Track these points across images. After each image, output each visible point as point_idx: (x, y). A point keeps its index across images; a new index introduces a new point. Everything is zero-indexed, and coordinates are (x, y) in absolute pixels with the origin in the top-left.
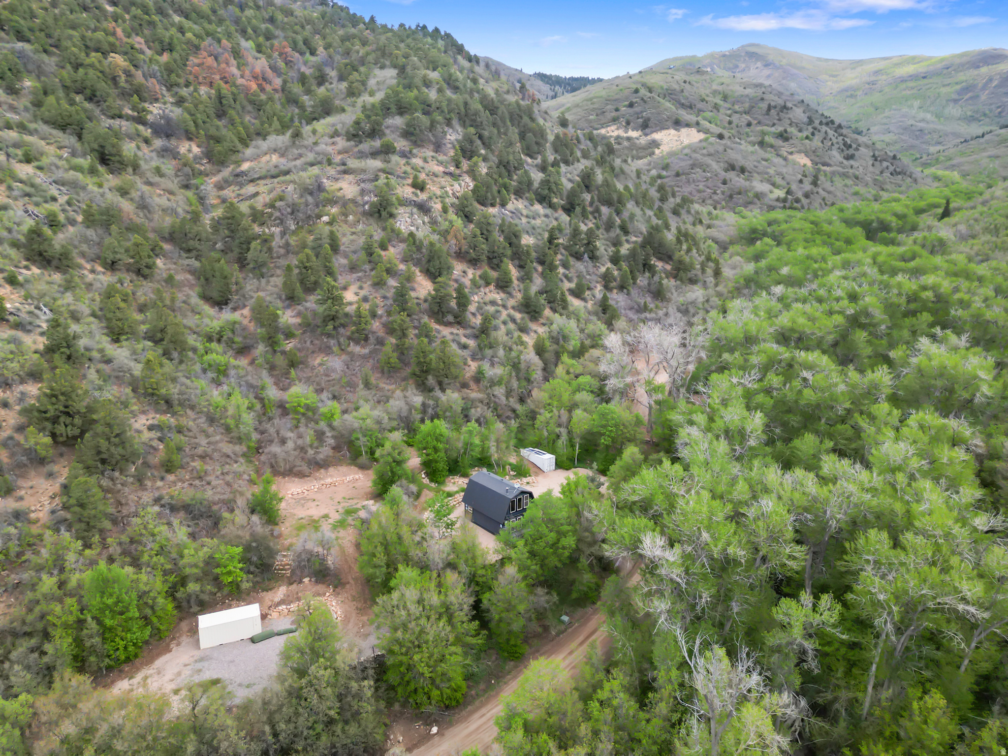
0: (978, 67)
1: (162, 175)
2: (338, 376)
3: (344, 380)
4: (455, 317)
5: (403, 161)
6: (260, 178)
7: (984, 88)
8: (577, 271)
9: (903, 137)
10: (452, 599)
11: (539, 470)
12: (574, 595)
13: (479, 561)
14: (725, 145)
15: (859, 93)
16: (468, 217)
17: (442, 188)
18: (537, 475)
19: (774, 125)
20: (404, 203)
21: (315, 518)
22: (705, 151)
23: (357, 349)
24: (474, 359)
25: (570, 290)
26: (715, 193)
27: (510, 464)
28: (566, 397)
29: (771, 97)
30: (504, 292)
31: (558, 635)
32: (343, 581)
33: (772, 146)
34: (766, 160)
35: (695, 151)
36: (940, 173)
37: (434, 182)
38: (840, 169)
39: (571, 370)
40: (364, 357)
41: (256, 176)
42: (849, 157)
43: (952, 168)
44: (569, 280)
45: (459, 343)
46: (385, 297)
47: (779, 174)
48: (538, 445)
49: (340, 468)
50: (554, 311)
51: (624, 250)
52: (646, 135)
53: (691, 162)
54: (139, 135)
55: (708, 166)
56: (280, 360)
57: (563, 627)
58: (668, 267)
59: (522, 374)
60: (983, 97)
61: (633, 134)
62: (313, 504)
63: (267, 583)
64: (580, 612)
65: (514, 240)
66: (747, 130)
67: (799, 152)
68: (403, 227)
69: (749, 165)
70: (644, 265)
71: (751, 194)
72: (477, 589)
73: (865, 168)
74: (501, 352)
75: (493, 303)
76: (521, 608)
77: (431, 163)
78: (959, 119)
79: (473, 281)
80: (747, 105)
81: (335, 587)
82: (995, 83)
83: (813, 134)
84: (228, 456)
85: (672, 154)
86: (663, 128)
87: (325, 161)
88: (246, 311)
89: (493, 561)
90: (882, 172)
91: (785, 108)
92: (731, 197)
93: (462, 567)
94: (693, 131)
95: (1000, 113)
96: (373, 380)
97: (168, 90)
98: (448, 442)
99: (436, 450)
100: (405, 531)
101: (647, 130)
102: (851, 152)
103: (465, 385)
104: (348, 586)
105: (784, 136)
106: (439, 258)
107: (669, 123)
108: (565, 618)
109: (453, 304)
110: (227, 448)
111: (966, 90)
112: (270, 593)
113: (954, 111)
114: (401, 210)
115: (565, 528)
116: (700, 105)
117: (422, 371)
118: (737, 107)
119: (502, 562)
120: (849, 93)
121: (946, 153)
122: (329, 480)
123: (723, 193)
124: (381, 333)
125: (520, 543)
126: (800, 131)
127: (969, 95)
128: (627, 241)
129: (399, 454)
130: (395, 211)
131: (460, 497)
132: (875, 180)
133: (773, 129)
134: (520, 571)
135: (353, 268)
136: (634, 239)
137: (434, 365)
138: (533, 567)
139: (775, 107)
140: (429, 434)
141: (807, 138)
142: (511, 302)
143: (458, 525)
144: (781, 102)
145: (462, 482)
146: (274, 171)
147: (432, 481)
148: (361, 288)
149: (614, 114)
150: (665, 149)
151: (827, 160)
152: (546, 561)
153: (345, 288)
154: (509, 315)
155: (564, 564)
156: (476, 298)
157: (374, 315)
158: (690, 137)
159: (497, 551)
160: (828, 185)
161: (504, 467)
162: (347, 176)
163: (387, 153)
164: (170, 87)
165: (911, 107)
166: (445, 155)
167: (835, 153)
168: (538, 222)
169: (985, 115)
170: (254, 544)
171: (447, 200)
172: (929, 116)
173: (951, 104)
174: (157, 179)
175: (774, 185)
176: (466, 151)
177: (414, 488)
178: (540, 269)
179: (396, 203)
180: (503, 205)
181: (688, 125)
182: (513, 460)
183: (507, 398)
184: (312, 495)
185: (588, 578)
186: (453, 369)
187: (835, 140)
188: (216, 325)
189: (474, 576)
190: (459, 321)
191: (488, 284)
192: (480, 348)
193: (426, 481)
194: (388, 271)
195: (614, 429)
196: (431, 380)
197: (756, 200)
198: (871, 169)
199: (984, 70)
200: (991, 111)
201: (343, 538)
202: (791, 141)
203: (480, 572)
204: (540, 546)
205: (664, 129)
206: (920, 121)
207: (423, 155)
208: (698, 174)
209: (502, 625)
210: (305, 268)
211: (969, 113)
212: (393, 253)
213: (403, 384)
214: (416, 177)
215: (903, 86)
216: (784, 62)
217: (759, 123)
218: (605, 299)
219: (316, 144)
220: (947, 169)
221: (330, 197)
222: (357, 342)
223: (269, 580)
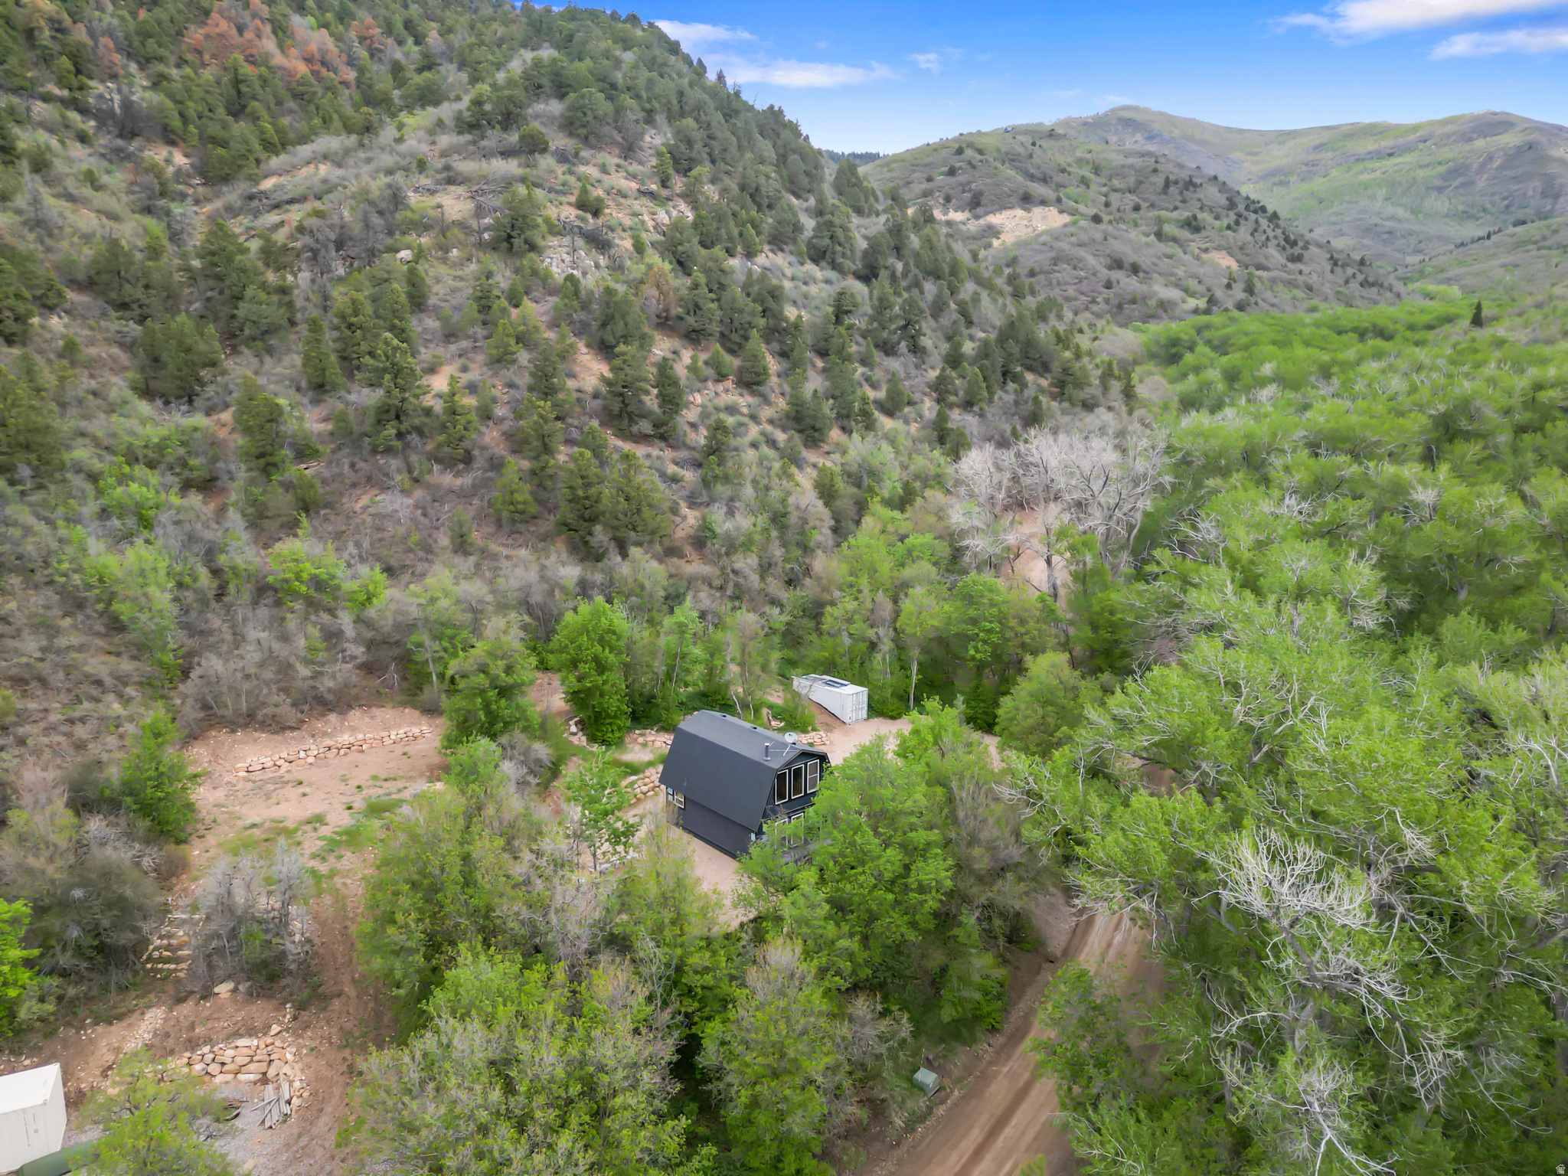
0: (1471, 140)
1: (97, 187)
2: (401, 530)
3: (415, 538)
4: (656, 426)
5: (560, 169)
6: (291, 202)
7: (1483, 166)
8: (887, 371)
9: (1365, 241)
10: (605, 1051)
11: (833, 720)
12: (947, 1014)
13: (695, 929)
14: (1105, 232)
15: (1293, 179)
16: (682, 264)
17: (636, 215)
18: (829, 729)
19: (1176, 208)
20: (557, 229)
21: (290, 824)
22: (1074, 239)
23: (448, 479)
24: (692, 504)
25: (875, 402)
26: (1094, 301)
27: (770, 707)
28: (885, 568)
29: (1170, 167)
30: (753, 393)
31: (910, 1128)
32: (327, 988)
33: (1175, 240)
34: (1170, 257)
35: (1057, 239)
36: (1431, 288)
37: (619, 205)
38: (1284, 275)
39: (890, 528)
40: (464, 495)
41: (286, 197)
42: (1298, 259)
43: (1448, 281)
44: (874, 386)
45: (663, 475)
46: (511, 385)
47: (1193, 276)
48: (831, 668)
49: (376, 711)
50: (847, 430)
51: (968, 348)
52: (977, 217)
53: (1053, 254)
54: (67, 127)
55: (1080, 260)
56: (280, 501)
57: (922, 1103)
58: (1045, 383)
59: (792, 536)
60: (1481, 183)
61: (957, 216)
62: (292, 792)
63: (113, 997)
64: (961, 1057)
65: (771, 303)
66: (1135, 215)
67: (1218, 248)
68: (554, 269)
69: (1144, 261)
70: (1004, 374)
71: (1153, 303)
72: (691, 1006)
73: (1321, 275)
74: (748, 491)
75: (732, 410)
76: (816, 1067)
77: (614, 175)
78: (1447, 216)
79: (693, 369)
80: (1132, 180)
81: (301, 1007)
82: (1497, 163)
83: (1237, 223)
84: (99, 683)
85: (1020, 244)
86: (1004, 207)
87: (414, 165)
88: (226, 416)
89: (735, 925)
90: (1347, 282)
91: (1190, 184)
92: (1120, 307)
93: (646, 947)
94: (1052, 211)
95: (1507, 207)
96: (476, 536)
97: (142, 68)
98: (629, 650)
99: (601, 667)
100: (486, 847)
101: (980, 211)
102: (1297, 250)
103: (672, 552)
104: (336, 1004)
105: (1192, 225)
106: (623, 317)
107: (1014, 200)
108: (927, 1077)
109: (651, 401)
110: (97, 665)
111: (1456, 172)
112: (117, 1028)
113: (1438, 203)
114: (554, 241)
115: (921, 836)
116: (1060, 178)
117: (582, 517)
118: (1116, 183)
119: (759, 929)
120: (1277, 179)
121: (1434, 263)
122: (346, 738)
123: (1107, 301)
124: (501, 450)
125: (808, 877)
126: (1217, 218)
127: (1460, 180)
128: (972, 338)
129: (509, 670)
130: (540, 242)
131: (654, 774)
132: (1338, 293)
133: (1175, 214)
134: (808, 955)
135: (450, 336)
136: (982, 335)
137: (606, 502)
138: (844, 943)
139: (1176, 182)
140: (584, 630)
141: (1229, 227)
142: (767, 412)
143: (641, 834)
144: (1184, 175)
145: (661, 742)
146: (318, 187)
147: (592, 739)
148: (465, 369)
149: (925, 186)
150: (1008, 238)
151: (1262, 260)
152: (878, 926)
153: (432, 370)
154: (763, 433)
155: (926, 933)
156: (698, 399)
157: (486, 415)
158: (1047, 220)
159: (742, 901)
160: (1268, 295)
161: (757, 711)
162: (452, 188)
163: (532, 152)
164: (144, 62)
165: (1373, 197)
166: (641, 163)
167: (1272, 251)
168: (813, 290)
169: (1484, 210)
170: (78, 893)
171: (644, 235)
172: (1400, 212)
173: (1434, 195)
174: (87, 191)
175: (1186, 290)
176: (680, 161)
177: (542, 750)
178: (820, 364)
179: (544, 228)
180: (750, 255)
181: (1043, 203)
182: (776, 697)
183: (762, 578)
184: (298, 773)
185: (982, 964)
186: (647, 513)
187: (1271, 234)
188: (153, 433)
189: (679, 969)
190: (663, 434)
191: (721, 377)
192: (706, 483)
193: (580, 740)
194: (520, 339)
195: (996, 626)
196: (600, 535)
197: (1160, 312)
198: (1330, 276)
199: (1480, 143)
200: (1493, 204)
201: (346, 874)
202: (1204, 233)
203: (696, 960)
204: (859, 887)
205: (1006, 208)
206: (1387, 219)
207: (600, 161)
208: (1065, 272)
209: (762, 1118)
210: (350, 326)
211: (1461, 208)
212: (535, 311)
213: (541, 545)
214: (584, 191)
215: (1360, 166)
216: (1176, 133)
217: (1152, 206)
218: (942, 418)
219: (399, 140)
220: (1441, 282)
221: (416, 217)
222: (448, 464)
223: (123, 989)
